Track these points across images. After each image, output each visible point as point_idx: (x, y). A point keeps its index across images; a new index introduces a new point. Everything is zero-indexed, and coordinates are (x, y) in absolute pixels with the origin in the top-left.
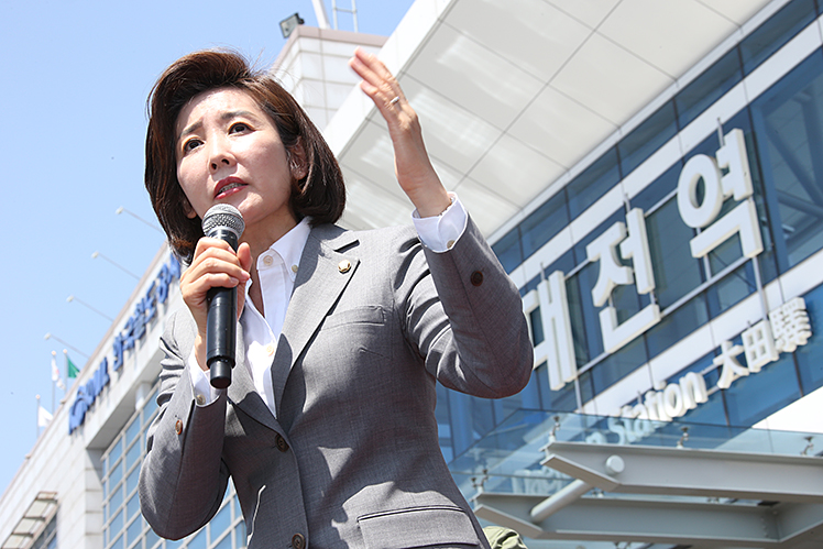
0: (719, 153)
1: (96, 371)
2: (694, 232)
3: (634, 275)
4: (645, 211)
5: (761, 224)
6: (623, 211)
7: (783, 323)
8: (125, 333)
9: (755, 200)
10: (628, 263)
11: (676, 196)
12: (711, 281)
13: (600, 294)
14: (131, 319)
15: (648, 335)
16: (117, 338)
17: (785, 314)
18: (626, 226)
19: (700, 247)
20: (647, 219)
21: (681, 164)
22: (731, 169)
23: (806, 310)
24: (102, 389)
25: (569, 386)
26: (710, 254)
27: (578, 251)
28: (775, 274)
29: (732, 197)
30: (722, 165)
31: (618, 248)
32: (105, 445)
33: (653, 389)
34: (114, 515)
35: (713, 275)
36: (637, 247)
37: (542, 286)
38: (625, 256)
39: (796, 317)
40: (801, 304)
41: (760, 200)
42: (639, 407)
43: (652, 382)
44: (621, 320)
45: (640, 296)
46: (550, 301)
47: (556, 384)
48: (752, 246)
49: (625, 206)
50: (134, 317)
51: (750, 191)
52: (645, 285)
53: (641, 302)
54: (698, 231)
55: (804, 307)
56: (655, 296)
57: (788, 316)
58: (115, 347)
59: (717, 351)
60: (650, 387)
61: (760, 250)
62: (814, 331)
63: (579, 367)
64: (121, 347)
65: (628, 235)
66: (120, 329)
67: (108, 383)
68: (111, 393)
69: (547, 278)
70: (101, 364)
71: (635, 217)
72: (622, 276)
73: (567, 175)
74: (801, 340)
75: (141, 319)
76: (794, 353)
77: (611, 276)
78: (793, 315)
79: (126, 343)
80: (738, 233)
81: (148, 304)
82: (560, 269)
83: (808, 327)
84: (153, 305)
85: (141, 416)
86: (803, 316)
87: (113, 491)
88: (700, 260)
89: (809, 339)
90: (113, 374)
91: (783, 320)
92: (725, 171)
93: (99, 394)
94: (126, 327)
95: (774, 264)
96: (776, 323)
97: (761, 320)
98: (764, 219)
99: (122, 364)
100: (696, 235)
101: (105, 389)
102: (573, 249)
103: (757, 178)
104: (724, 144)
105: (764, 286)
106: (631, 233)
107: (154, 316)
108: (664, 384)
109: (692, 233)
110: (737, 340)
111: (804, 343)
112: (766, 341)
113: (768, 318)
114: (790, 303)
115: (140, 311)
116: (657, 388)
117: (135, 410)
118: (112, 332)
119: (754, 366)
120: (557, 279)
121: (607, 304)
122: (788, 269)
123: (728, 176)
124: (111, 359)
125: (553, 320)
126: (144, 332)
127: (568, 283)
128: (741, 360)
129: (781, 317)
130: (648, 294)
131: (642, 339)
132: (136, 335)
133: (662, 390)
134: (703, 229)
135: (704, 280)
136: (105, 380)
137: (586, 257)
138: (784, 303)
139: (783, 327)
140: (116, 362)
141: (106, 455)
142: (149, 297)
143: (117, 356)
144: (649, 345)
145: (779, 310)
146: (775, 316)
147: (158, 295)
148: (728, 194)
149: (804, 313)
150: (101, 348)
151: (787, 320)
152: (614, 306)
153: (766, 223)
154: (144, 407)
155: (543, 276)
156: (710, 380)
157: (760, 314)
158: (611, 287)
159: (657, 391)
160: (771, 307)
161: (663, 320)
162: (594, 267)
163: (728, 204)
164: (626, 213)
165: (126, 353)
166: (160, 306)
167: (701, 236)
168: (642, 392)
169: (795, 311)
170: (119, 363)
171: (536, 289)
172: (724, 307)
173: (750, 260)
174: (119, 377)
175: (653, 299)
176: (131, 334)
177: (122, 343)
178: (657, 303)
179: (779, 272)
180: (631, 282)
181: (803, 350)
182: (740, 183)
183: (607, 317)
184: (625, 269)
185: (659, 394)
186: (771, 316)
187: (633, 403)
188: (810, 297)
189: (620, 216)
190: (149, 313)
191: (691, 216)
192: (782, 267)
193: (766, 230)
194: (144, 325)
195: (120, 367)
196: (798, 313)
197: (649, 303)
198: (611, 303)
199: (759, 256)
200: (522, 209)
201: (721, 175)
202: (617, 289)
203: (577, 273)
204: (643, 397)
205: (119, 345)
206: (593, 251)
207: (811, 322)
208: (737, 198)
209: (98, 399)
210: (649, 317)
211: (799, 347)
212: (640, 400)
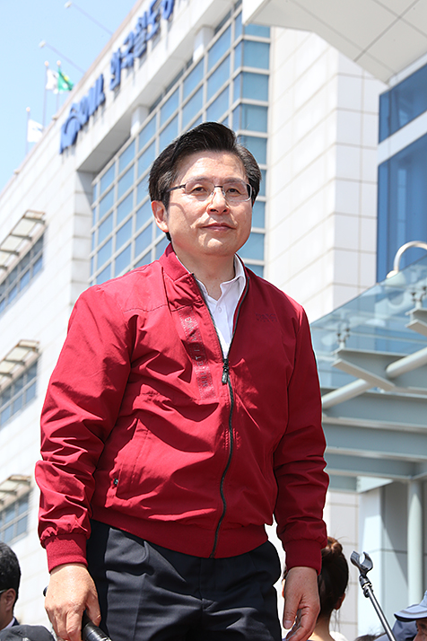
1: (91, 89)
8: (125, 49)
14: (132, 34)
16: (115, 54)
24: (97, 109)
32: (96, 169)
34: (102, 243)
50: (136, 32)
58: (113, 64)
64: (119, 65)
66: (120, 45)
67: (103, 102)
68: (106, 114)
70: (97, 81)
75: (142, 35)
79: (125, 61)
81: (151, 19)
84: (156, 20)
85: (137, 142)
87: (103, 218)
90: (109, 94)
93: (93, 114)
94: (126, 43)
99: (119, 84)
101: (100, 109)
107: (157, 33)
115: (143, 26)
117: (129, 136)
118: (110, 47)
124: (108, 77)
126: (145, 51)
132: (136, 53)
136: (100, 98)
140: (113, 80)
141: (97, 179)
142: (152, 10)
143: (114, 74)
147: (162, 10)
150: (97, 63)
154: (140, 133)
165: (124, 72)
166: (163, 22)
170: (116, 82)
174: (116, 97)
176: (131, 51)
177: (121, 60)
190: (151, 29)
194: (146, 42)
195: (117, 87)
205: (117, 62)
209: (91, 119)
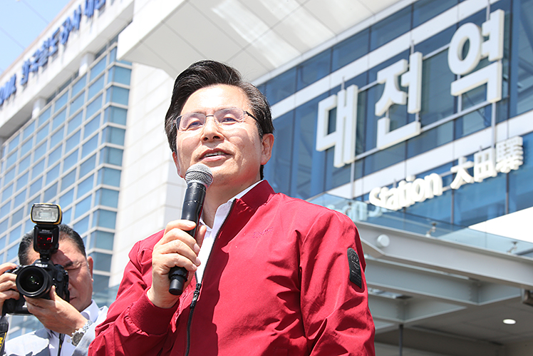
0: (485, 25)
1: (7, 83)
2: (456, 78)
3: (407, 98)
4: (424, 55)
5: (504, 79)
6: (408, 52)
7: (504, 152)
8: (33, 60)
9: (503, 63)
10: (405, 90)
11: (448, 49)
12: (460, 113)
13: (381, 107)
14: (38, 51)
15: (409, 142)
16: (26, 62)
17: (508, 146)
18: (409, 63)
19: (458, 88)
20: (424, 61)
21: (455, 27)
22: (491, 38)
23: (522, 146)
24: (10, 96)
25: (347, 166)
26: (464, 95)
27: (371, 75)
28: (506, 117)
29: (487, 58)
30: (485, 33)
31: (399, 78)
32: (7, 133)
33: (405, 180)
34: (6, 186)
35: (462, 109)
36: (413, 79)
37: (341, 93)
38: (404, 84)
39: (515, 150)
40: (520, 141)
41: (506, 64)
42: (393, 190)
43: (405, 174)
44: (392, 128)
45: (408, 115)
46: (345, 105)
47: (338, 163)
48: (494, 95)
49: (410, 49)
50: (41, 50)
51: (500, 55)
52: (414, 107)
53: (409, 119)
54: (459, 77)
55: (521, 144)
56: (419, 116)
57: (509, 148)
58: (24, 69)
59: (455, 163)
60: (403, 177)
61: (499, 98)
62: (524, 162)
63: (357, 153)
64: (27, 69)
65: (408, 70)
66: (29, 57)
67: (15, 92)
68: (17, 100)
69: (345, 88)
70: (11, 78)
71: (416, 58)
72: (399, 98)
73: (373, 18)
74: (515, 165)
75: (46, 52)
76: (508, 174)
77: (391, 96)
78: (512, 148)
79: (33, 67)
80: (486, 84)
81: (53, 43)
82: (356, 84)
83: (522, 158)
84: (56, 44)
85: (36, 123)
86: (519, 150)
87: (8, 169)
88: (456, 98)
89: (520, 166)
90: (19, 87)
91: (505, 150)
92: (486, 39)
93: (7, 99)
94: (34, 56)
95: (507, 109)
96: (500, 151)
97: (489, 147)
98: (506, 77)
99: (27, 82)
100: (456, 79)
101: (12, 97)
102: (368, 72)
103: (508, 47)
104: (489, 19)
105: (497, 123)
106: (411, 69)
107: (56, 52)
108: (414, 178)
109: (453, 77)
110: (470, 157)
111: (516, 168)
112: (490, 163)
113: (495, 146)
114: (513, 140)
115: (46, 47)
116: (407, 180)
117: (30, 117)
118: (22, 57)
119: (478, 177)
120: (353, 91)
121: (384, 115)
122: (516, 115)
123: (487, 42)
124: (20, 76)
125: (345, 119)
126: (46, 63)
127: (360, 95)
128: (471, 171)
129: (504, 148)
130: (415, 114)
131: (404, 144)
132: (41, 63)
133: (412, 182)
134: (462, 76)
135: (455, 112)
136: (13, 89)
137: (376, 79)
138: (508, 138)
139: (505, 155)
140: (23, 79)
141: (7, 143)
142: (54, 37)
143: (24, 74)
144: (409, 149)
145: (504, 143)
146: (500, 147)
147: (60, 38)
148: (485, 55)
149: (521, 148)
150: (13, 66)
151: (508, 151)
152: (389, 117)
153: (507, 79)
154: (40, 116)
155: (343, 86)
156: (445, 181)
157: (490, 143)
158: (390, 104)
159: (408, 182)
160: (498, 140)
161: (422, 134)
162: (380, 88)
163: (484, 62)
164: (410, 54)
165: (31, 75)
166: (61, 46)
167: (460, 81)
168: (398, 180)
169: (515, 146)
170: (25, 80)
171: (336, 94)
172: (465, 133)
173: (491, 104)
174: (24, 89)
175: (417, 118)
176: (37, 62)
177: (29, 66)
178: (420, 121)
179: (509, 116)
180: (404, 103)
181: (515, 173)
182: (495, 49)
183: (383, 124)
184: (402, 94)
185: (409, 184)
186: (497, 146)
187: (390, 186)
188: (527, 138)
189: (405, 55)
190: (52, 49)
191: (456, 65)
192: (512, 112)
193: (506, 84)
194: (48, 57)
195: (25, 84)
196: (517, 148)
197: (414, 120)
198: (387, 115)
199: (498, 103)
200: (337, 36)
201: (482, 40)
202: (393, 107)
203: (367, 90)
204: (397, 184)
205: (26, 67)
206: (382, 76)
207: (524, 155)
208: (491, 59)
209: (5, 103)
210: (412, 130)
211: (512, 171)
212: (395, 185)
